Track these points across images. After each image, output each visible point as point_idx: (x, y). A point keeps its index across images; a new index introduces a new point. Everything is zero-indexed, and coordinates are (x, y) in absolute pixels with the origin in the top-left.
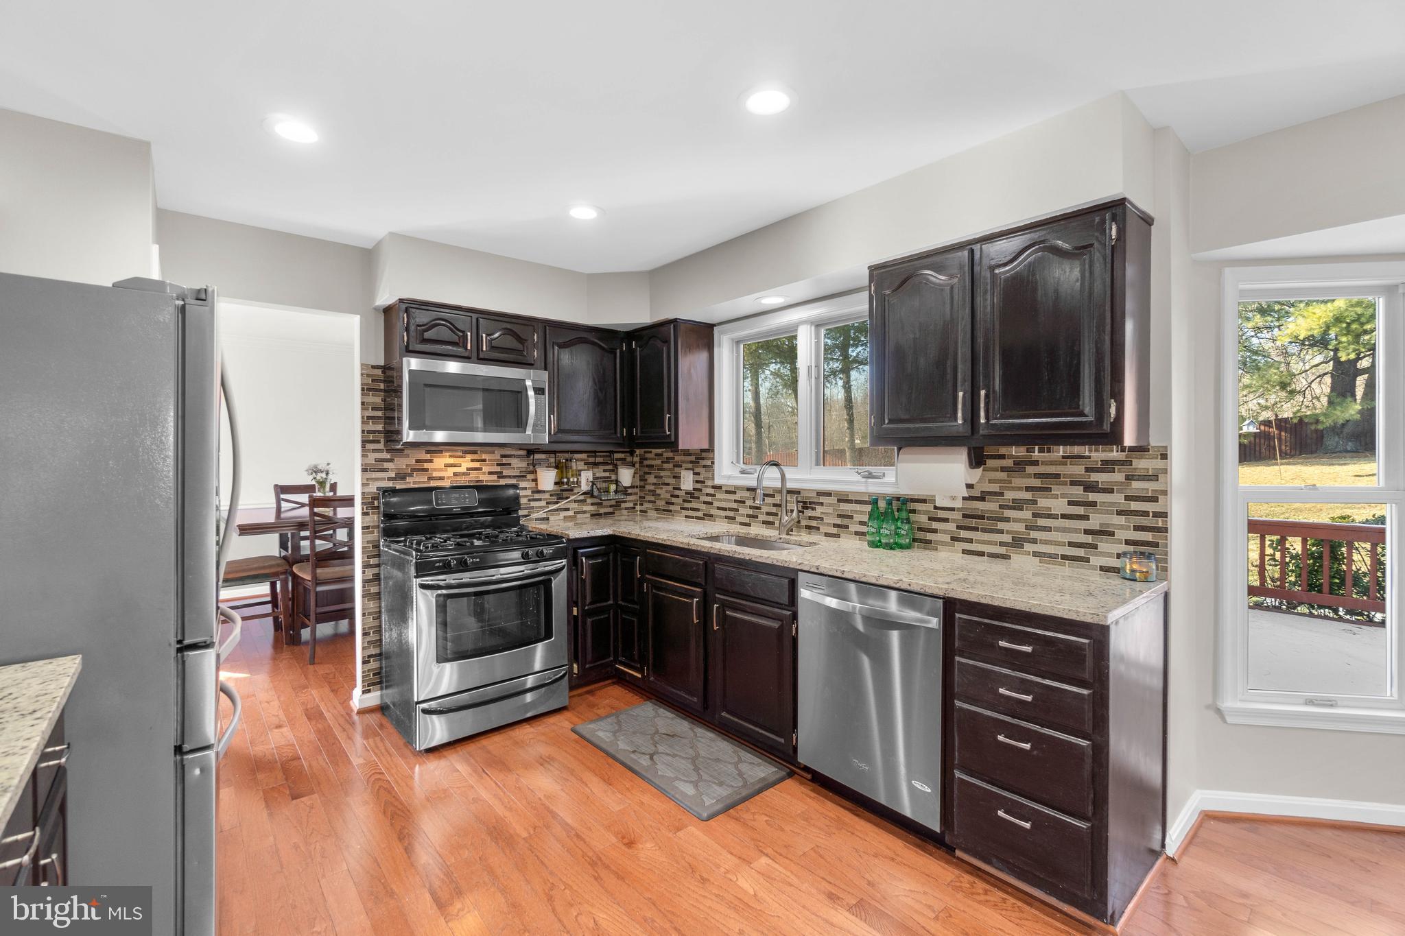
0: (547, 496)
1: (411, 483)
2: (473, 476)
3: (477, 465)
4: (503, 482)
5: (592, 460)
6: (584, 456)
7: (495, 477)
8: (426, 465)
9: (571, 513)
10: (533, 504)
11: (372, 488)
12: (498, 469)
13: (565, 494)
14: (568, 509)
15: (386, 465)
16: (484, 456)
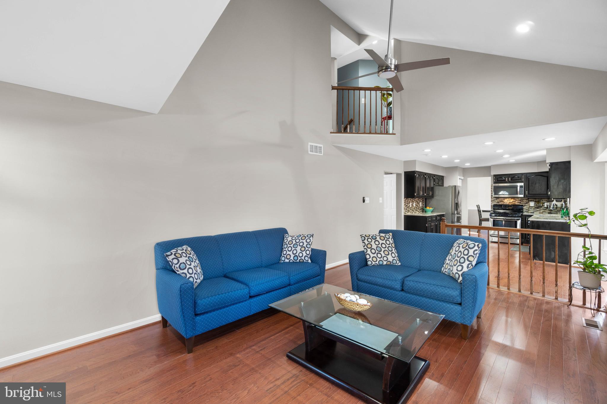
0: (534, 208)
1: (500, 203)
2: (514, 203)
3: (515, 201)
4: (521, 204)
5: (548, 200)
6: (546, 199)
7: (519, 203)
8: (503, 201)
9: (542, 212)
10: (529, 209)
11: (493, 204)
12: (520, 202)
13: (539, 207)
14: (540, 211)
15: (495, 200)
16: (516, 199)
